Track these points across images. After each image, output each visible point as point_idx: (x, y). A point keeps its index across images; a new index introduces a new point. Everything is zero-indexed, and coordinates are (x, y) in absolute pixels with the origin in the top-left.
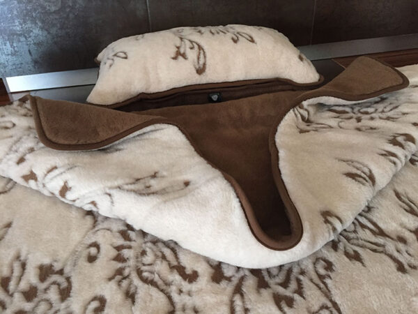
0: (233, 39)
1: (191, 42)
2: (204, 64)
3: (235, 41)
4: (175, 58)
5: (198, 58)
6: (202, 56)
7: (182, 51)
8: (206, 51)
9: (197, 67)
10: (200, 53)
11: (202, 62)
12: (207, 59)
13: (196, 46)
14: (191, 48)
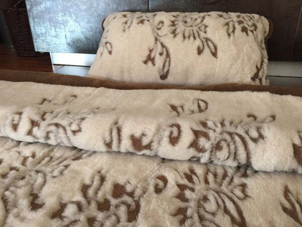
0: (199, 48)
1: (163, 46)
2: (168, 72)
3: (200, 51)
4: (145, 62)
5: (164, 66)
6: (167, 64)
7: (152, 56)
8: (172, 59)
9: (162, 74)
10: (166, 61)
11: (166, 70)
12: (170, 68)
13: (165, 53)
14: (161, 54)
